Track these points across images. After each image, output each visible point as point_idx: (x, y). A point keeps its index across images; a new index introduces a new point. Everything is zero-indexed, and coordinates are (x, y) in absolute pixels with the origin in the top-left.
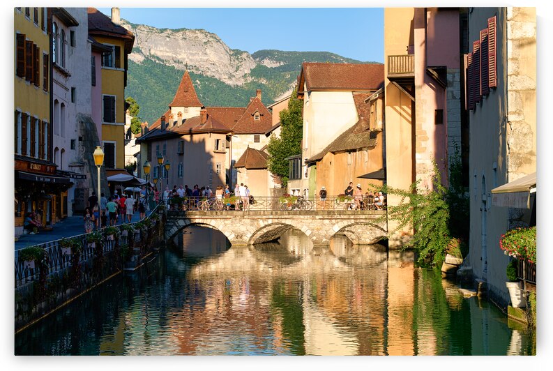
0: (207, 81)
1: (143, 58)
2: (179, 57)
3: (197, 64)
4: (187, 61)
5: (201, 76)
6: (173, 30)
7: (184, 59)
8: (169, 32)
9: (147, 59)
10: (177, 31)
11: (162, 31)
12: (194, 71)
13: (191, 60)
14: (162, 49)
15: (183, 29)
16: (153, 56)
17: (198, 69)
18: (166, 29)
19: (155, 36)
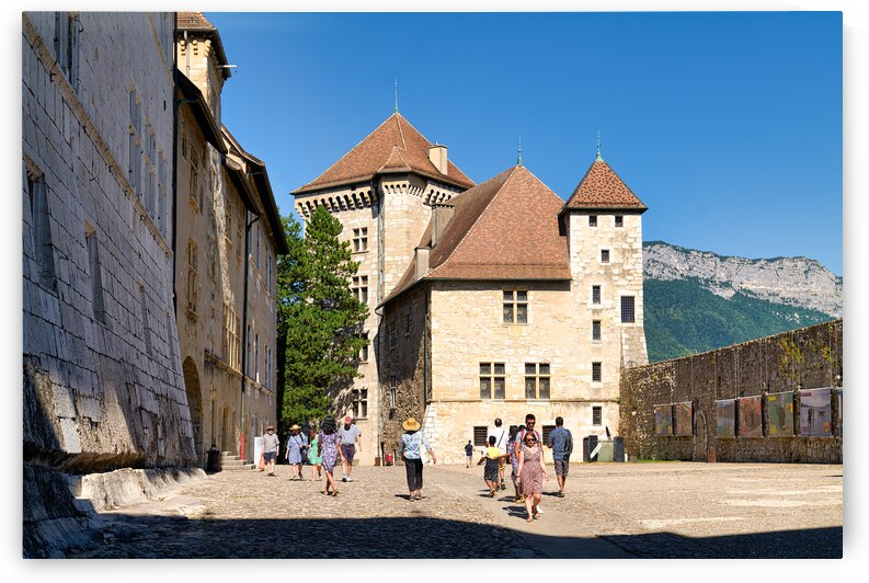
0: (807, 314)
1: (733, 293)
2: (775, 289)
3: (796, 296)
4: (783, 294)
5: (800, 309)
6: (768, 260)
7: (780, 291)
8: (763, 262)
9: (737, 293)
10: (772, 260)
11: (755, 262)
12: (792, 303)
13: (789, 292)
14: (754, 282)
15: (779, 258)
16: (745, 290)
17: (796, 302)
18: (759, 260)
19: (746, 269)
